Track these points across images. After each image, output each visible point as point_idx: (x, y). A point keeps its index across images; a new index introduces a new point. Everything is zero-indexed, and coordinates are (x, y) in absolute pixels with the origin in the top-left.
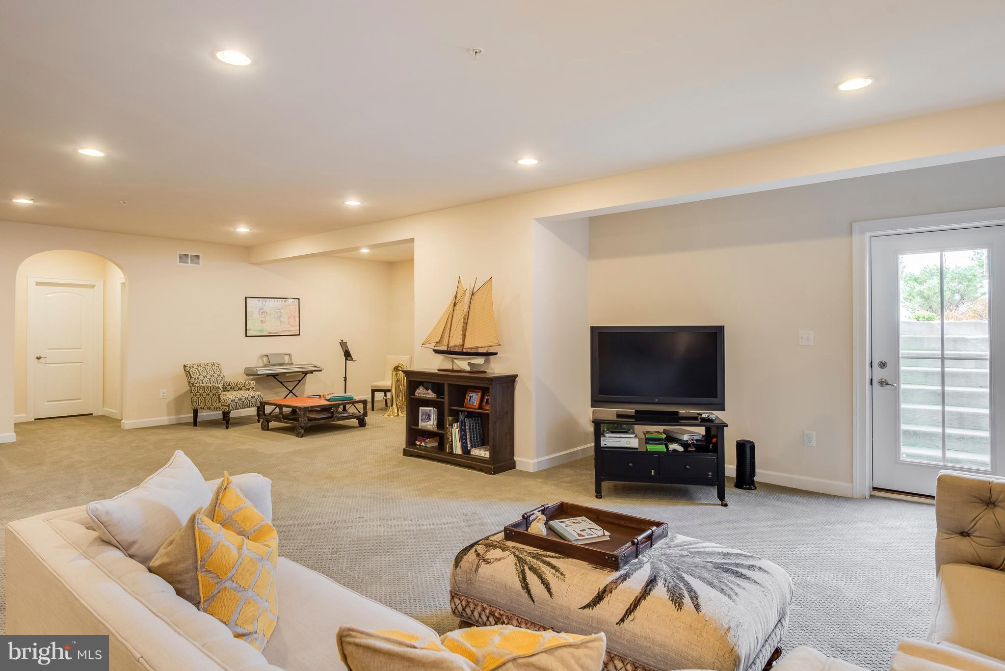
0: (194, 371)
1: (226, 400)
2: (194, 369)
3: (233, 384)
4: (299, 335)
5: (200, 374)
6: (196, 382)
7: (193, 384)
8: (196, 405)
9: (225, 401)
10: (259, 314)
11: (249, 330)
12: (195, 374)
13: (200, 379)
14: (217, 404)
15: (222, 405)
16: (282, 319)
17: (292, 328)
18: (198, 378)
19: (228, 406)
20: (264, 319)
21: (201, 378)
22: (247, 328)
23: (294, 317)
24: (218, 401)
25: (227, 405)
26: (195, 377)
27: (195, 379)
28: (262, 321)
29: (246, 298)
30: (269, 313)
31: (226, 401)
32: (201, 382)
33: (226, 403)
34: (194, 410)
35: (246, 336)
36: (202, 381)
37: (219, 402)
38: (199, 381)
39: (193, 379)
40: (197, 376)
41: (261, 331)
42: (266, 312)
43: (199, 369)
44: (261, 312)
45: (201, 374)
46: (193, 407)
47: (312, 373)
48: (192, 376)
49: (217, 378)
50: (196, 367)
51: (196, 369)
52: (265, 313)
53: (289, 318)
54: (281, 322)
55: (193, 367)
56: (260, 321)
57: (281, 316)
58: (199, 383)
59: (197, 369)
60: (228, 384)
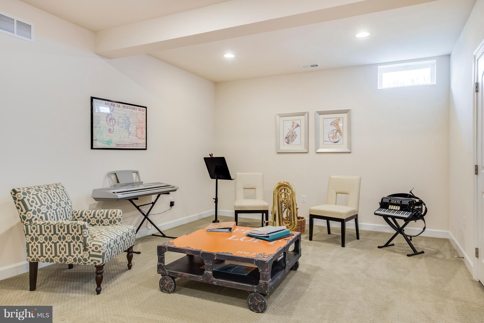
0: (31, 199)
1: (100, 246)
2: (31, 195)
3: (88, 214)
4: (146, 149)
5: (42, 204)
6: (36, 216)
7: (30, 221)
8: (35, 256)
9: (96, 248)
10: (107, 121)
11: (96, 140)
12: (34, 204)
13: (42, 211)
14: (80, 253)
15: (91, 256)
16: (130, 129)
17: (139, 141)
18: (39, 211)
19: (102, 257)
20: (111, 128)
21: (44, 209)
22: (94, 138)
23: (142, 128)
24: (82, 248)
25: (101, 254)
26: (33, 208)
27: (34, 213)
28: (110, 130)
29: (92, 98)
30: (117, 121)
31: (99, 249)
32: (43, 216)
33: (99, 252)
34: (30, 263)
35: (92, 148)
36: (46, 214)
37: (85, 250)
38: (40, 215)
39: (31, 213)
40: (37, 207)
41: (109, 142)
42: (115, 120)
43: (39, 195)
44: (109, 118)
45: (44, 203)
46: (31, 259)
47: (168, 193)
48: (30, 208)
49: (64, 208)
50: (33, 192)
51: (35, 196)
52: (113, 121)
53: (137, 129)
54: (130, 133)
55: (29, 193)
56: (107, 130)
57: (129, 126)
58: (41, 218)
59: (37, 195)
60: (79, 216)
